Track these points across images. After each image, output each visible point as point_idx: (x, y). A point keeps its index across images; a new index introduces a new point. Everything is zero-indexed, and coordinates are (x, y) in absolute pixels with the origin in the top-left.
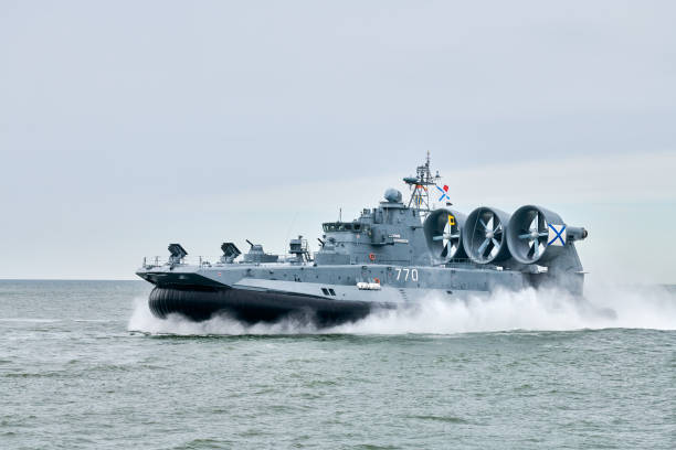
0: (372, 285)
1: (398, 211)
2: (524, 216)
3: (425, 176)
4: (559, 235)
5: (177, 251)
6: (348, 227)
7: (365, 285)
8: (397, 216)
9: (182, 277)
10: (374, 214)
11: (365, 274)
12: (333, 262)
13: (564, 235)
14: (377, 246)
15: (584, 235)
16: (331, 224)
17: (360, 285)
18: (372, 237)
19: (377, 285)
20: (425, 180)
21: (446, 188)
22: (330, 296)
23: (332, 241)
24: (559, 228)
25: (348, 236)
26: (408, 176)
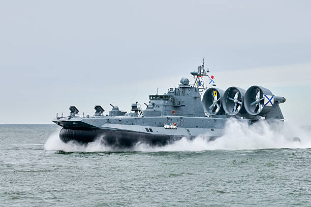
0: (172, 127)
1: (188, 89)
2: (253, 91)
3: (202, 71)
4: (270, 101)
5: (74, 110)
6: (161, 97)
7: (168, 127)
8: (187, 91)
9: (74, 123)
10: (175, 91)
11: (169, 121)
12: (152, 115)
13: (272, 101)
14: (176, 107)
15: (283, 101)
16: (153, 96)
17: (165, 126)
18: (174, 102)
19: (175, 127)
20: (202, 73)
21: (212, 77)
22: (150, 132)
23: (153, 104)
24: (270, 97)
25: (161, 102)
26: (193, 72)
